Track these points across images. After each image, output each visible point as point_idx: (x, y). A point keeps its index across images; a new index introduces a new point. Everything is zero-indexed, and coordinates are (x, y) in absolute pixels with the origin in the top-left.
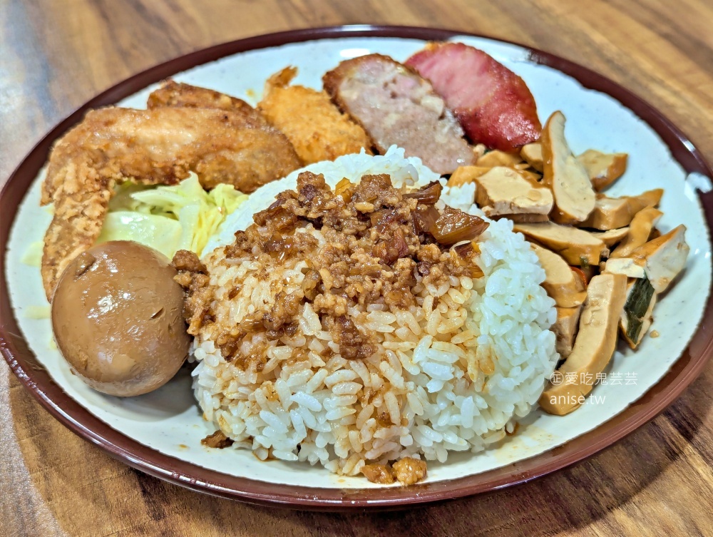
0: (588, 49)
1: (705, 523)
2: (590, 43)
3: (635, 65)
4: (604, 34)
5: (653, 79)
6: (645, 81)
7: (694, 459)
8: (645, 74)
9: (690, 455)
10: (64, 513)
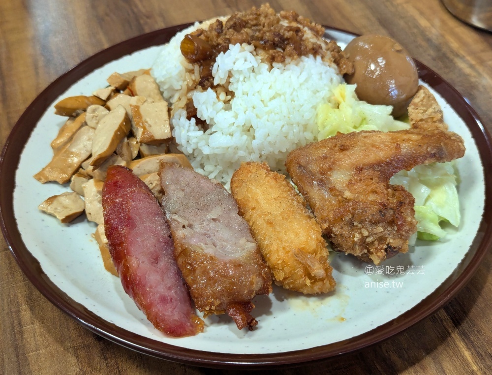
0: (415, 31)
1: (448, 365)
2: (417, 26)
3: (446, 43)
4: (428, 20)
5: (457, 55)
6: (451, 56)
7: (447, 323)
8: (452, 51)
9: (445, 320)
10: (41, 333)
